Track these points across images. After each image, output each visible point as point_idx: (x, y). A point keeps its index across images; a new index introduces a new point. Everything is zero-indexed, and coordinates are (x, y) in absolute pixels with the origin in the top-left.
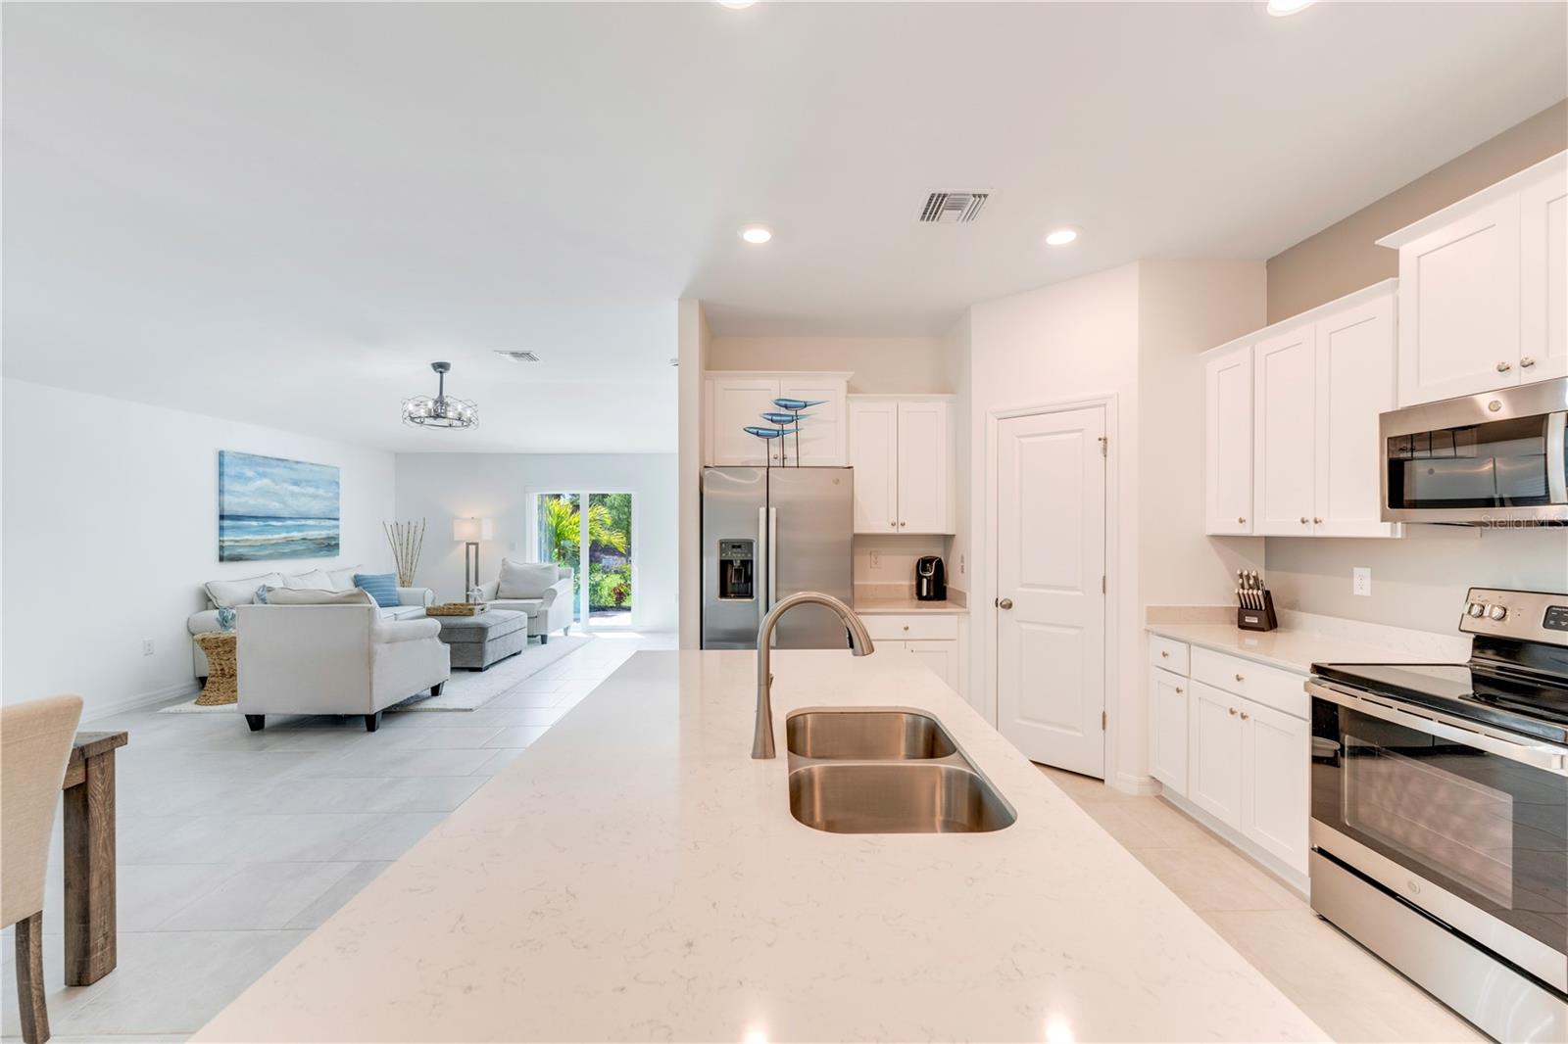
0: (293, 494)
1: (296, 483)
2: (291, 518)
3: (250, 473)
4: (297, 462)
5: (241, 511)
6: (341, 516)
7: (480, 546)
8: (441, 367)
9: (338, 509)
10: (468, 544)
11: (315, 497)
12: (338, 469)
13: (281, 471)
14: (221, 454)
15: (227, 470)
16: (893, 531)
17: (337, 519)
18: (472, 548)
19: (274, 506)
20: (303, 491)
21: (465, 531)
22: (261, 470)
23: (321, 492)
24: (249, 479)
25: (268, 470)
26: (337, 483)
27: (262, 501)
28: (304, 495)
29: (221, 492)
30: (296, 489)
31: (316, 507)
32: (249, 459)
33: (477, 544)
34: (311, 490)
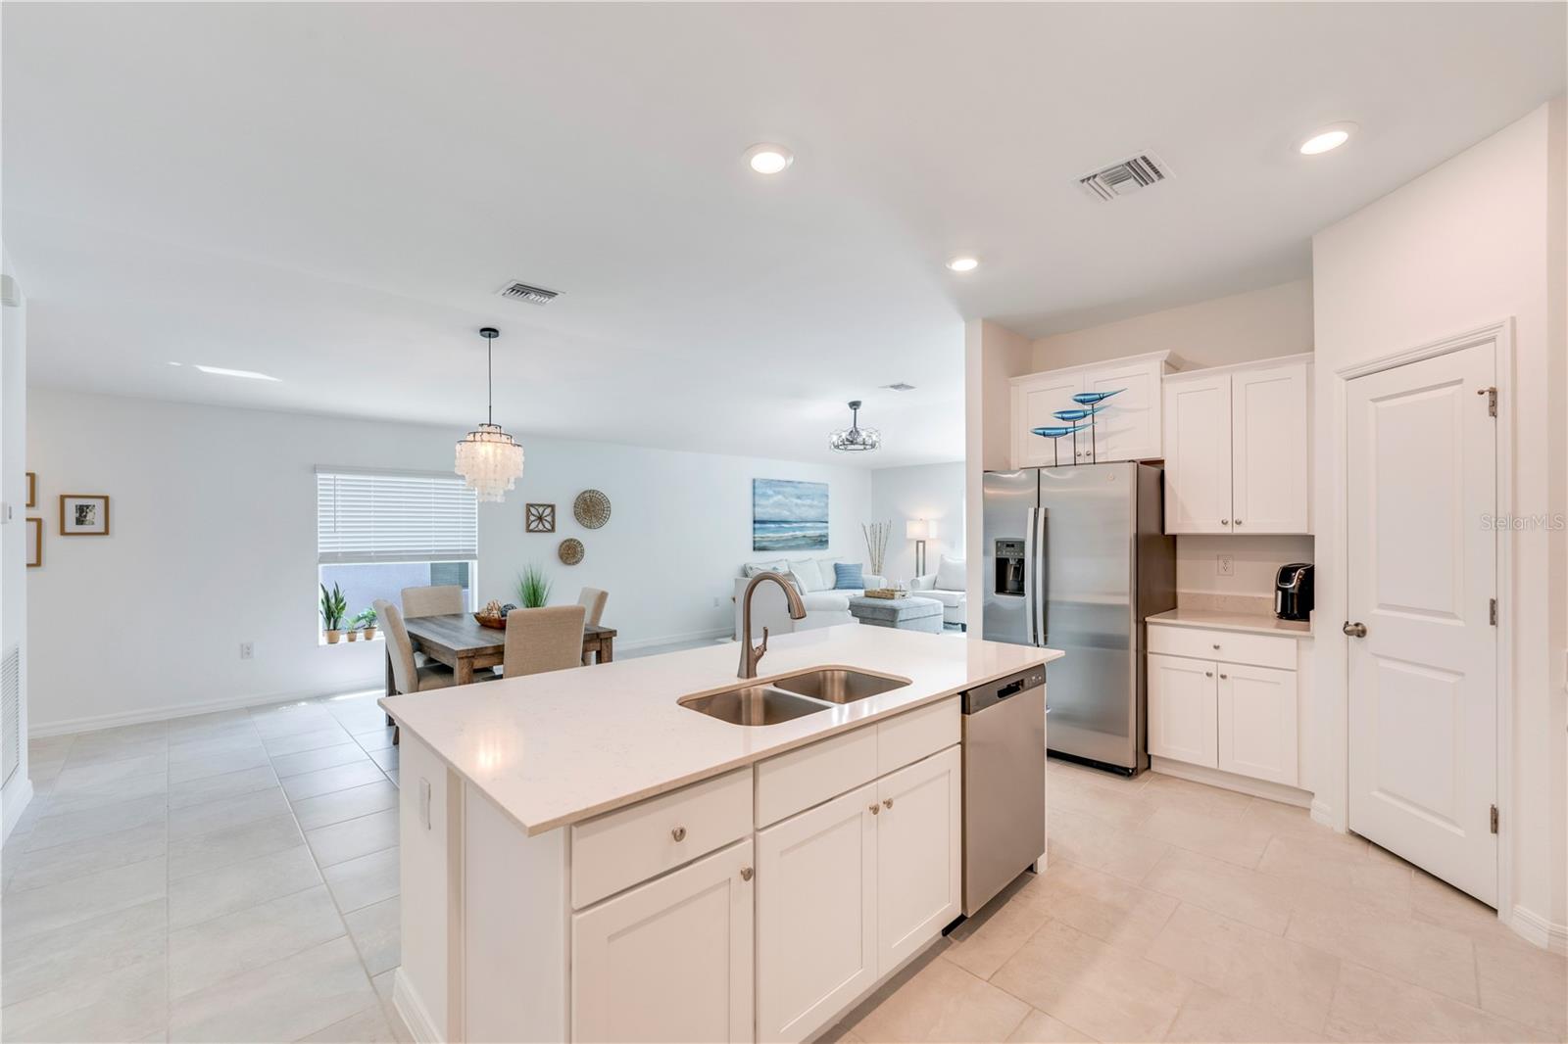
0: (796, 505)
1: (799, 497)
2: (796, 522)
3: (770, 492)
4: (800, 483)
5: (765, 518)
6: (830, 519)
7: (927, 543)
8: (855, 405)
9: (827, 515)
10: (918, 542)
11: (811, 506)
12: (827, 485)
13: (789, 490)
14: (754, 481)
15: (757, 491)
16: (1227, 530)
17: (827, 522)
18: (921, 544)
19: (785, 514)
20: (804, 502)
21: (915, 530)
22: (777, 489)
23: (815, 503)
24: (770, 496)
25: (781, 489)
26: (827, 496)
27: (777, 511)
28: (804, 505)
29: (754, 505)
30: (799, 501)
31: (812, 514)
32: (769, 483)
33: (924, 542)
34: (808, 502)
